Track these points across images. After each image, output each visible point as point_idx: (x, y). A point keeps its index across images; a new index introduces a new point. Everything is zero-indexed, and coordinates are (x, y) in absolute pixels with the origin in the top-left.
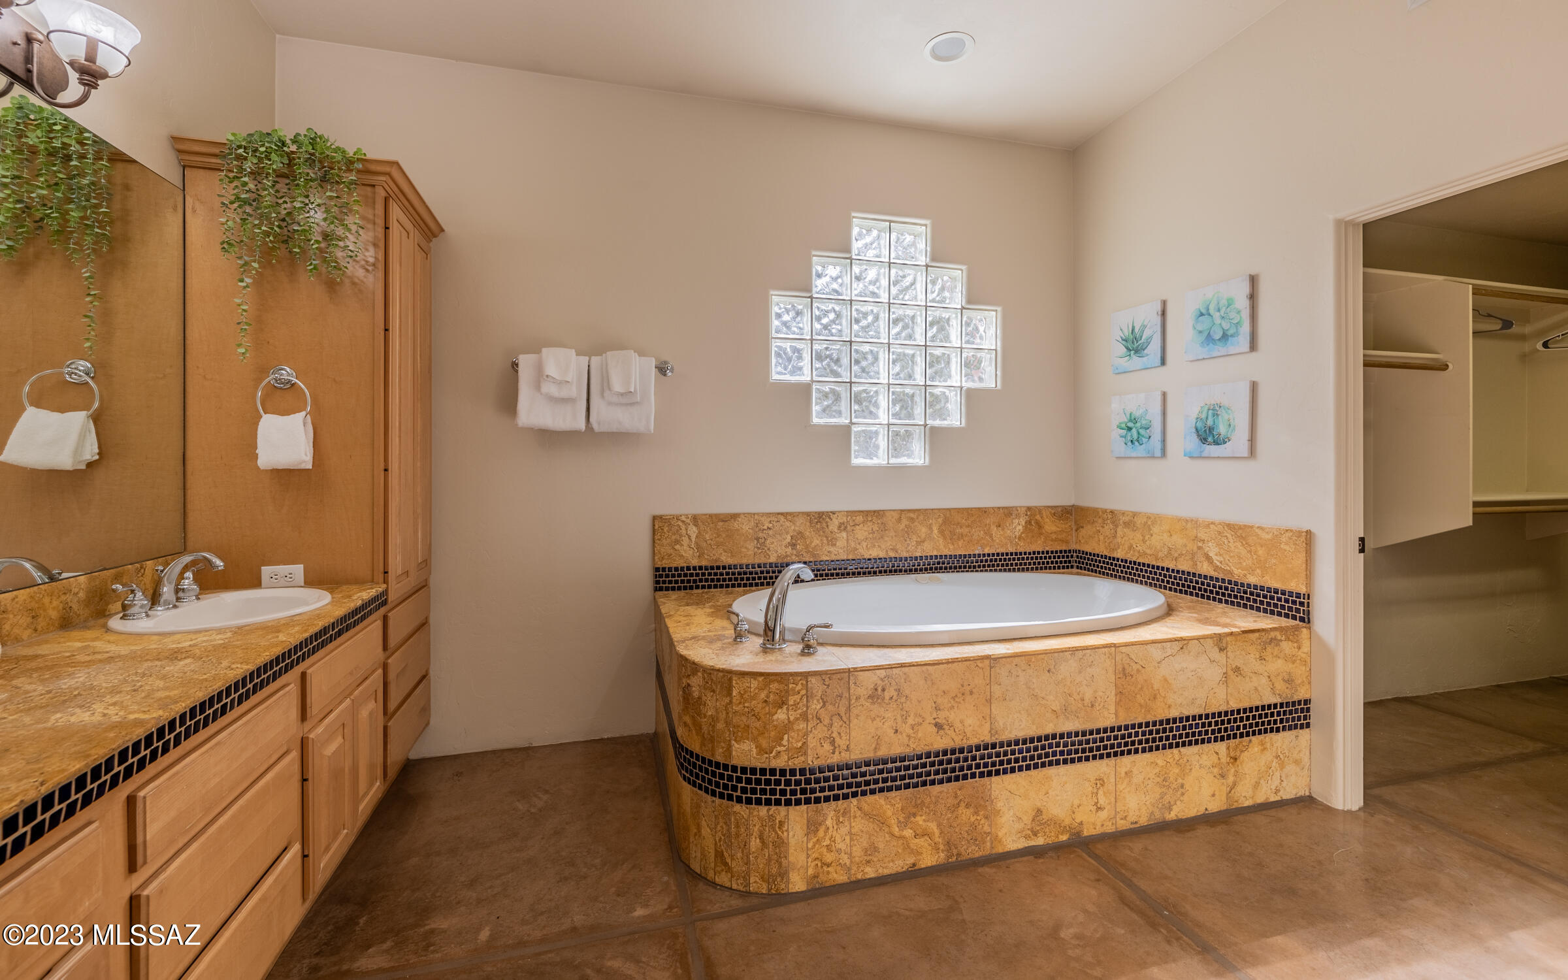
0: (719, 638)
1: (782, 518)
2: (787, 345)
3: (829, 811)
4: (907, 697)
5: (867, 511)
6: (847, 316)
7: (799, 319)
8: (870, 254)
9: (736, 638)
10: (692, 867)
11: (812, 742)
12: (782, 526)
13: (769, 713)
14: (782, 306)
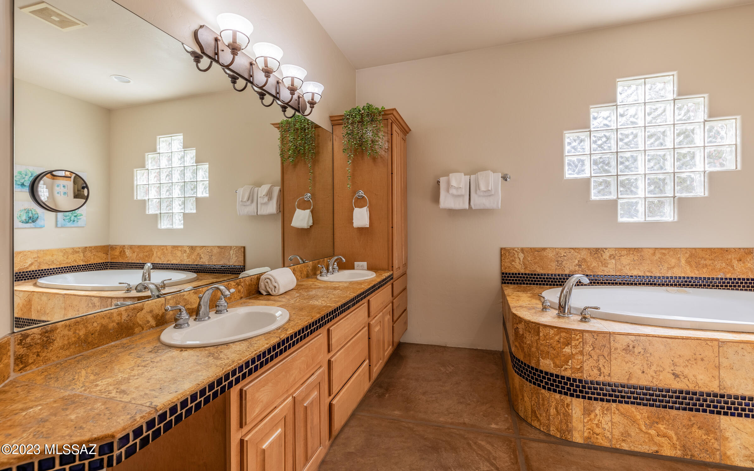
0: (534, 308)
1: (572, 251)
2: (574, 159)
3: (598, 406)
4: (651, 354)
5: (630, 248)
6: (614, 138)
7: (582, 144)
8: (630, 100)
9: (543, 309)
10: (520, 414)
11: (586, 367)
12: (572, 255)
13: (560, 347)
14: (571, 138)
